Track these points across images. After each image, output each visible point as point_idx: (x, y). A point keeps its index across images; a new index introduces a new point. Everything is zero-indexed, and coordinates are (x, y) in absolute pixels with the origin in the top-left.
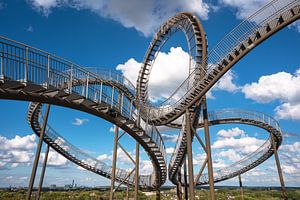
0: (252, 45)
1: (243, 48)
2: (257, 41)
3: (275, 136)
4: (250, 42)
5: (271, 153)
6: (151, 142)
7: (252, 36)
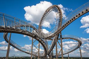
0: (77, 17)
1: (74, 18)
2: (79, 16)
3: (80, 43)
4: (77, 16)
5: (78, 47)
6: (45, 44)
7: (77, 14)
